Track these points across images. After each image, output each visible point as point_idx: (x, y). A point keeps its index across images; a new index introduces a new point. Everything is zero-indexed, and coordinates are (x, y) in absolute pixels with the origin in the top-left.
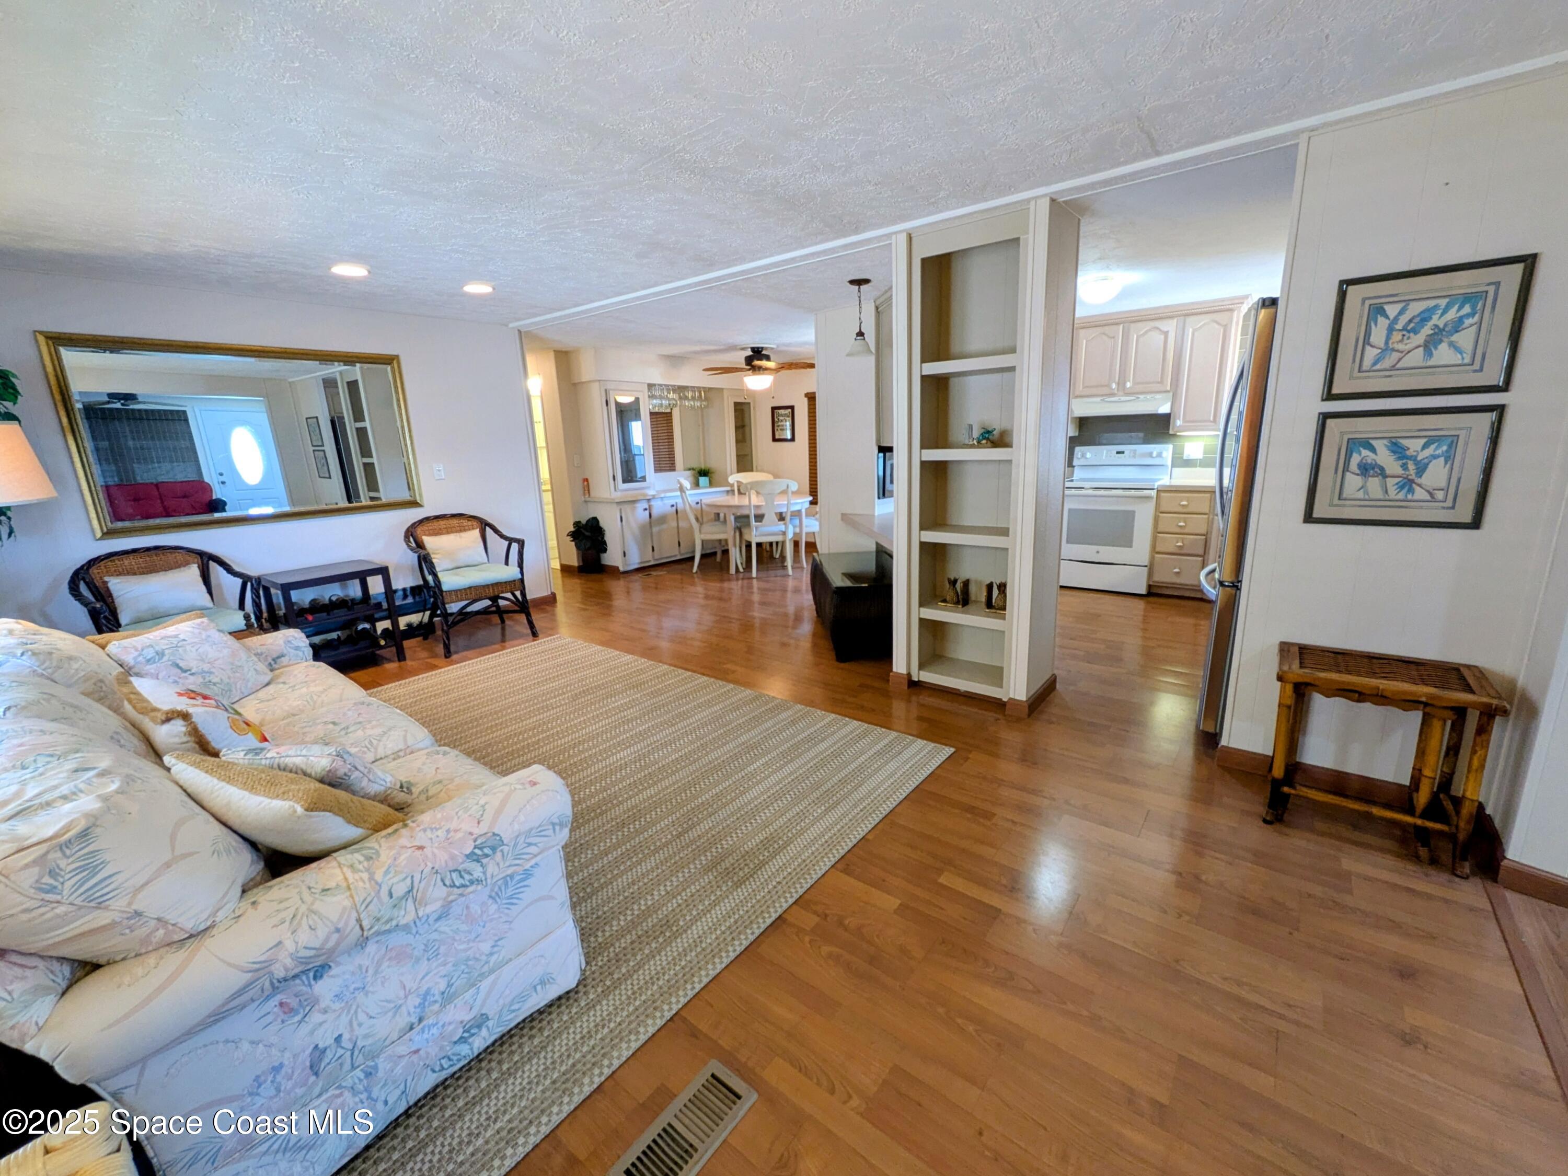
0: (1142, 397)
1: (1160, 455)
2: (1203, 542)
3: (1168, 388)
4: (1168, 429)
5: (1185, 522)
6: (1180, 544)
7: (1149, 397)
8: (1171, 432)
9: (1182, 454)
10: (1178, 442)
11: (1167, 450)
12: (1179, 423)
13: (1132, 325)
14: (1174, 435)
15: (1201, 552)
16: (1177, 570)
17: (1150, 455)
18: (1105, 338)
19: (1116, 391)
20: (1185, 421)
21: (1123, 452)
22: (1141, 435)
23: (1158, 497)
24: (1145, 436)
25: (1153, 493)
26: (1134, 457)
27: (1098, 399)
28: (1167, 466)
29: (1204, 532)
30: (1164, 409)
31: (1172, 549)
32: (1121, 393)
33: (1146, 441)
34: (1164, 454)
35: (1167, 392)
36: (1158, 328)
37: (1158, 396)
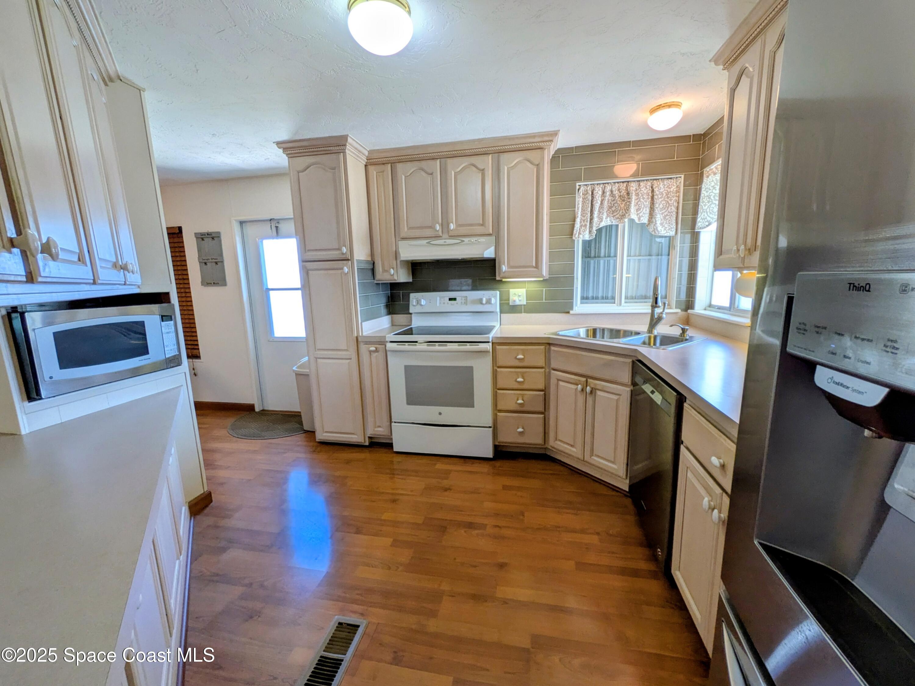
0: (466, 240)
1: (489, 302)
2: (542, 399)
3: (491, 232)
4: (495, 275)
5: (523, 377)
6: (520, 401)
7: (473, 239)
8: (498, 278)
9: (509, 300)
10: (504, 288)
11: (495, 297)
12: (504, 268)
13: (449, 161)
14: (500, 281)
15: (541, 409)
16: (520, 430)
17: (480, 301)
18: (423, 173)
19: (441, 234)
20: (510, 266)
21: (455, 299)
22: (470, 281)
23: (494, 349)
24: (473, 282)
25: (489, 347)
26: (466, 303)
27: (424, 242)
28: (497, 312)
29: (542, 386)
30: (489, 253)
31: (513, 407)
32: (445, 236)
33: (475, 288)
34: (493, 301)
35: (490, 235)
36: (474, 166)
37: (482, 239)
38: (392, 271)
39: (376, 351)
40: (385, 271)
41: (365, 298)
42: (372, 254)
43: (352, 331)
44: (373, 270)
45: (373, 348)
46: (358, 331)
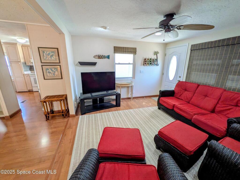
38: (29, 64)
39: (28, 76)
40: (28, 64)
41: (24, 68)
42: (25, 61)
43: (22, 73)
44: (26, 64)
45: (27, 76)
46: (24, 73)
